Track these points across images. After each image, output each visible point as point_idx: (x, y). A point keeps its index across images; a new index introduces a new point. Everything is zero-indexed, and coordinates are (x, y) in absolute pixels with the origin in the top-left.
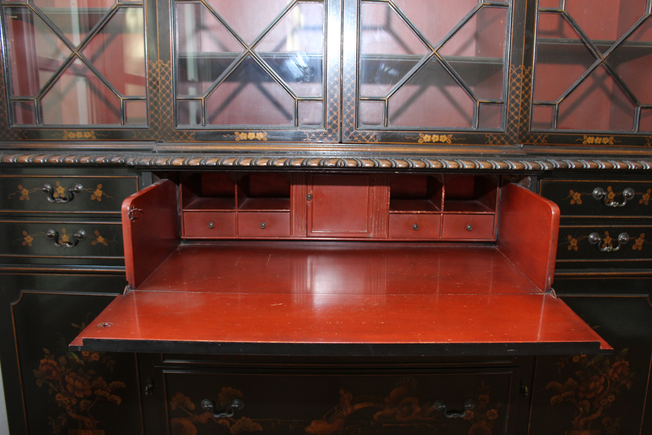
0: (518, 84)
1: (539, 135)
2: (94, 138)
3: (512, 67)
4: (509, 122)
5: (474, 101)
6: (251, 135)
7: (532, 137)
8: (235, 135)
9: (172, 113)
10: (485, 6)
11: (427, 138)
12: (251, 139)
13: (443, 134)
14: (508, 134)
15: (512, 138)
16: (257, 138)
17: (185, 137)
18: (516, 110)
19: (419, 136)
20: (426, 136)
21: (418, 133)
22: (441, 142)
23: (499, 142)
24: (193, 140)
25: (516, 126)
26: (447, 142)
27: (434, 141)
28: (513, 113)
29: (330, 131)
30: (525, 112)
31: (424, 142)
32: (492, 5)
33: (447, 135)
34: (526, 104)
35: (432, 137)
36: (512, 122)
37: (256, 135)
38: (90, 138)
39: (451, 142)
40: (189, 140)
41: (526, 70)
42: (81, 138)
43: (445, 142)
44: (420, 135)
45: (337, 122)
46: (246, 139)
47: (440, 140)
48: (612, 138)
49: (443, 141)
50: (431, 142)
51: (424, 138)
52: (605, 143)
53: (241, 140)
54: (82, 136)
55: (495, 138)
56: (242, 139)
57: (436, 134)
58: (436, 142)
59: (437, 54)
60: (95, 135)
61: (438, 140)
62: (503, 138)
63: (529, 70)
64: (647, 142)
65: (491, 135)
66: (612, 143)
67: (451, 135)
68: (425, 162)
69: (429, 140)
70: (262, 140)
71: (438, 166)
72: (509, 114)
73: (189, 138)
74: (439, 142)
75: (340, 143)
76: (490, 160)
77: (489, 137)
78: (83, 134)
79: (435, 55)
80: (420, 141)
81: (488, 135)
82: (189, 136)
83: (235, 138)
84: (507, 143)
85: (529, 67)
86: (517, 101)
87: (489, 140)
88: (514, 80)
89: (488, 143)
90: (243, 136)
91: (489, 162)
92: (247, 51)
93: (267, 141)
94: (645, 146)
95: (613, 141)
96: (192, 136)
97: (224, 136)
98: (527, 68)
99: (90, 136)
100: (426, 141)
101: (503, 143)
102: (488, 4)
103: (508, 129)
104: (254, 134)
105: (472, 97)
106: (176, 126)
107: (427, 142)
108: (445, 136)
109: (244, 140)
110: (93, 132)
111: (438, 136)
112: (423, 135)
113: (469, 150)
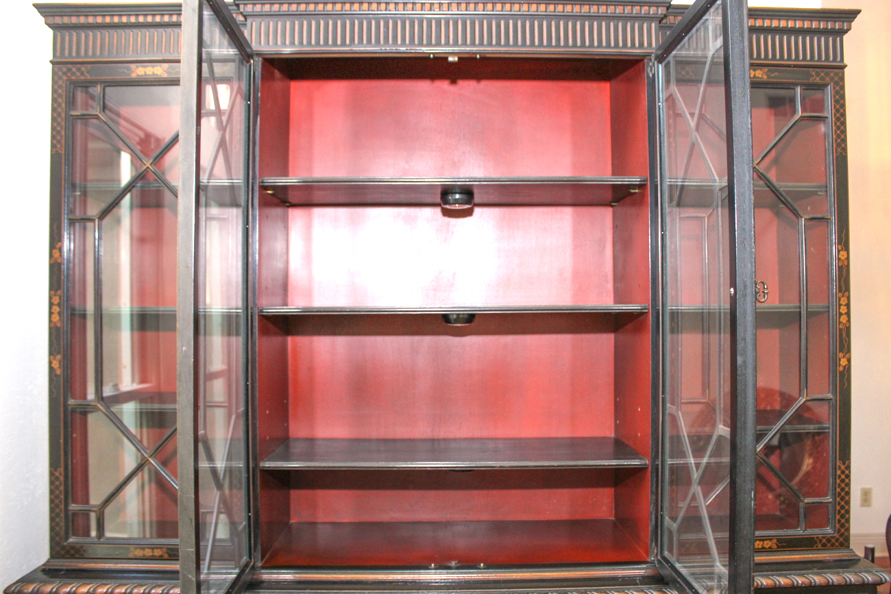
2: (166, 556)
38: (161, 556)
42: (150, 556)
48: (775, 541)
52: (767, 546)
54: (151, 554)
60: (167, 553)
64: (817, 543)
66: (776, 547)
78: (153, 552)
94: (815, 548)
95: (777, 545)
99: (160, 553)
110: (165, 550)
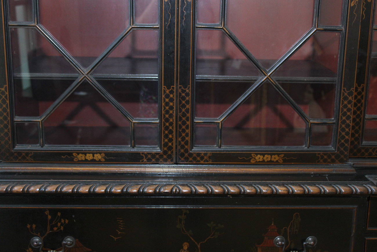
0: (349, 106)
1: (371, 148)
3: (344, 90)
4: (340, 141)
5: (306, 122)
6: (89, 156)
7: (363, 151)
8: (73, 156)
9: (10, 134)
10: (319, 31)
11: (259, 158)
12: (89, 160)
13: (274, 154)
14: (338, 153)
15: (342, 156)
16: (94, 158)
17: (24, 158)
18: (347, 130)
19: (252, 157)
20: (259, 156)
21: (251, 154)
22: (273, 162)
23: (329, 160)
24: (32, 160)
25: (346, 145)
26: (279, 161)
27: (266, 161)
28: (343, 133)
29: (165, 152)
30: (357, 128)
31: (256, 162)
32: (325, 30)
33: (278, 155)
34: (358, 120)
35: (264, 156)
36: (343, 141)
37: (93, 156)
39: (282, 161)
40: (27, 160)
41: (358, 88)
43: (277, 161)
44: (252, 155)
45: (172, 144)
46: (84, 159)
47: (272, 160)
49: (275, 160)
50: (263, 161)
51: (256, 158)
53: (79, 161)
55: (325, 157)
56: (80, 159)
57: (268, 154)
58: (268, 161)
59: (270, 79)
61: (270, 159)
62: (333, 157)
63: (361, 87)
65: (321, 154)
67: (283, 155)
68: (257, 188)
69: (261, 160)
70: (100, 161)
71: (269, 192)
72: (340, 134)
73: (28, 158)
74: (271, 161)
75: (175, 164)
76: (319, 184)
77: (319, 156)
79: (268, 80)
80: (252, 161)
81: (319, 154)
82: (27, 156)
83: (73, 158)
84: (337, 161)
85: (362, 85)
86: (348, 122)
87: (320, 159)
88: (346, 102)
89: (319, 162)
90: (81, 157)
91: (318, 187)
92: (84, 76)
93: (105, 161)
96: (31, 157)
97: (62, 157)
98: (359, 86)
100: (258, 161)
101: (333, 161)
102: (322, 29)
103: (338, 148)
104: (92, 155)
105: (304, 119)
106: (14, 147)
107: (260, 162)
108: (276, 156)
109: (82, 161)
111: (269, 156)
112: (255, 155)
113: (300, 169)
